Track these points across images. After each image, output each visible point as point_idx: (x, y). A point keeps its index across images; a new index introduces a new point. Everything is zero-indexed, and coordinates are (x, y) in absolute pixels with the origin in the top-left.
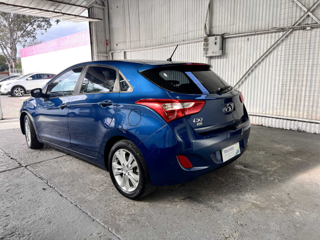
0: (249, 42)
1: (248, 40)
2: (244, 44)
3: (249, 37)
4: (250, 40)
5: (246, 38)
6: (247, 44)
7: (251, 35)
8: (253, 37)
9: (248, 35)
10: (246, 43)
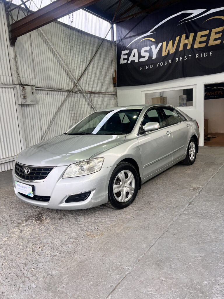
0: (49, 96)
1: (48, 93)
2: (46, 97)
3: (48, 92)
4: (49, 94)
5: (46, 92)
6: (48, 97)
7: (49, 91)
8: (50, 92)
9: (47, 90)
10: (46, 96)
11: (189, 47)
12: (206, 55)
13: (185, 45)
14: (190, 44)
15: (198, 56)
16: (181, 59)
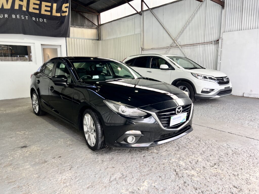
11: (24, 9)
12: (41, 20)
13: (21, 6)
14: (25, 7)
15: (34, 19)
16: (18, 17)
